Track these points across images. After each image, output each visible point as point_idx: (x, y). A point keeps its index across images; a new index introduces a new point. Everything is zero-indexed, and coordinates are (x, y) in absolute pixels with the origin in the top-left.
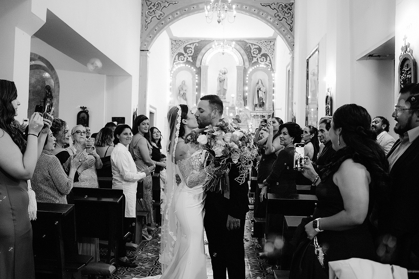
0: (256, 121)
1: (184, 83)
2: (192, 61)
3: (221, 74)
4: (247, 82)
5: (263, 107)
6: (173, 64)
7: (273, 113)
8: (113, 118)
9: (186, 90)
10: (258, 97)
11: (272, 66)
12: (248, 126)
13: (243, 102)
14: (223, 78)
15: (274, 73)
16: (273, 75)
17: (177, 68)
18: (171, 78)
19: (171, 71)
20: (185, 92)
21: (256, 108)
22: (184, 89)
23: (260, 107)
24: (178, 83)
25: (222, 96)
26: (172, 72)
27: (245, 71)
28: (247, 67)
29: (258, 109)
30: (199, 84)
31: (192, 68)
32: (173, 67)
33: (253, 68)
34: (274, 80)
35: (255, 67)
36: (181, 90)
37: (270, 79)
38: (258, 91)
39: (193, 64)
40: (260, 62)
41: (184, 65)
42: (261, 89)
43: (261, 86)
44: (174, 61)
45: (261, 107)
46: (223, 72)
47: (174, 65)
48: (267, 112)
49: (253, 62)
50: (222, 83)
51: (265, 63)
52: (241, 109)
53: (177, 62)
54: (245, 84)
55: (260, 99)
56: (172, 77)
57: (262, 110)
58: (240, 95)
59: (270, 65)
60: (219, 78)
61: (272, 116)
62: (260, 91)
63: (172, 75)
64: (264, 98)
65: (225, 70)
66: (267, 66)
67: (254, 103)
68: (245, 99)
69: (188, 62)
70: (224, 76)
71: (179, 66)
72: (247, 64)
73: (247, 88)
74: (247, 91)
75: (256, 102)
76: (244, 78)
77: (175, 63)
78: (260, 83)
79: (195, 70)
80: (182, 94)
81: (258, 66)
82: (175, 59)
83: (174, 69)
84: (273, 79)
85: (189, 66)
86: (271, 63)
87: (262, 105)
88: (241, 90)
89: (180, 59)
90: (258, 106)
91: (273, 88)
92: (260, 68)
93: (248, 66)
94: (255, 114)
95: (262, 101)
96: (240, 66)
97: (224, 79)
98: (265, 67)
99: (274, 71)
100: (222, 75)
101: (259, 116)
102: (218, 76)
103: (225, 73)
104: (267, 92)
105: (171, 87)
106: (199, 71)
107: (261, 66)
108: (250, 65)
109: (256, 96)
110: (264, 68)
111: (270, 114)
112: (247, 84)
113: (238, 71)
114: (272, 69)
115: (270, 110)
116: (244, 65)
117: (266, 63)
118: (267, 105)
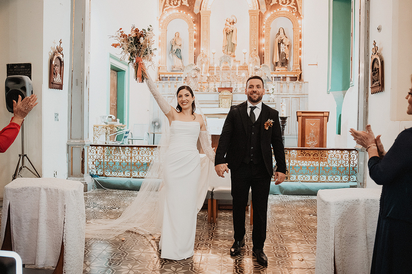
0: (279, 84)
1: (177, 35)
2: (188, 5)
3: (228, 23)
4: (264, 31)
5: (286, 66)
6: (163, 10)
7: (300, 74)
8: (8, 65)
9: (180, 45)
10: (279, 52)
11: (297, 9)
12: (268, 91)
13: (258, 60)
14: (230, 29)
15: (301, 18)
16: (299, 21)
17: (168, 15)
18: (160, 29)
19: (160, 20)
20: (179, 48)
21: (276, 67)
22: (178, 43)
23: (282, 66)
24: (170, 37)
25: (230, 53)
26: (162, 21)
27: (261, 16)
28: (263, 12)
29: (279, 69)
30: (198, 37)
31: (189, 15)
32: (163, 14)
33: (272, 13)
34: (301, 29)
35: (275, 11)
36: (174, 45)
37: (296, 27)
38: (278, 43)
39: (190, 9)
40: (281, 4)
41: (178, 11)
42: (283, 42)
43: (283, 37)
44: (164, 6)
45: (284, 66)
46: (231, 21)
47: (164, 12)
48: (292, 73)
49: (271, 4)
50: (230, 35)
51: (288, 6)
52: (258, 67)
53: (168, 8)
54: (260, 35)
55: (282, 55)
56: (162, 28)
57: (285, 70)
58: (255, 49)
59: (296, 8)
60: (225, 30)
61: (298, 78)
62: (281, 43)
63: (161, 25)
64: (287, 53)
65: (234, 18)
66: (291, 10)
67: (274, 61)
68: (262, 56)
69: (182, 7)
70: (232, 26)
71: (171, 13)
72: (264, 7)
73: (263, 41)
74: (264, 45)
75: (277, 59)
76: (259, 28)
77: (165, 9)
78: (282, 33)
79: (192, 17)
80: (176, 50)
81: (278, 10)
82: (165, 3)
83: (164, 18)
84: (300, 27)
85: (185, 13)
86: (296, 6)
87: (285, 63)
88: (256, 43)
89: (172, 3)
90: (279, 64)
91: (300, 40)
92: (282, 13)
93: (266, 10)
94: (276, 76)
95: (285, 58)
96: (254, 9)
97: (233, 31)
98: (288, 10)
99: (301, 16)
100: (229, 25)
101: (282, 78)
102: (224, 26)
103: (233, 23)
104: (291, 46)
105: (160, 41)
106: (198, 19)
107: (282, 9)
108: (267, 9)
109: (276, 52)
110: (286, 12)
111: (296, 76)
112: (264, 35)
113: (251, 18)
114: (298, 14)
115: (297, 70)
116: (259, 9)
117: (290, 5)
118: (291, 64)
